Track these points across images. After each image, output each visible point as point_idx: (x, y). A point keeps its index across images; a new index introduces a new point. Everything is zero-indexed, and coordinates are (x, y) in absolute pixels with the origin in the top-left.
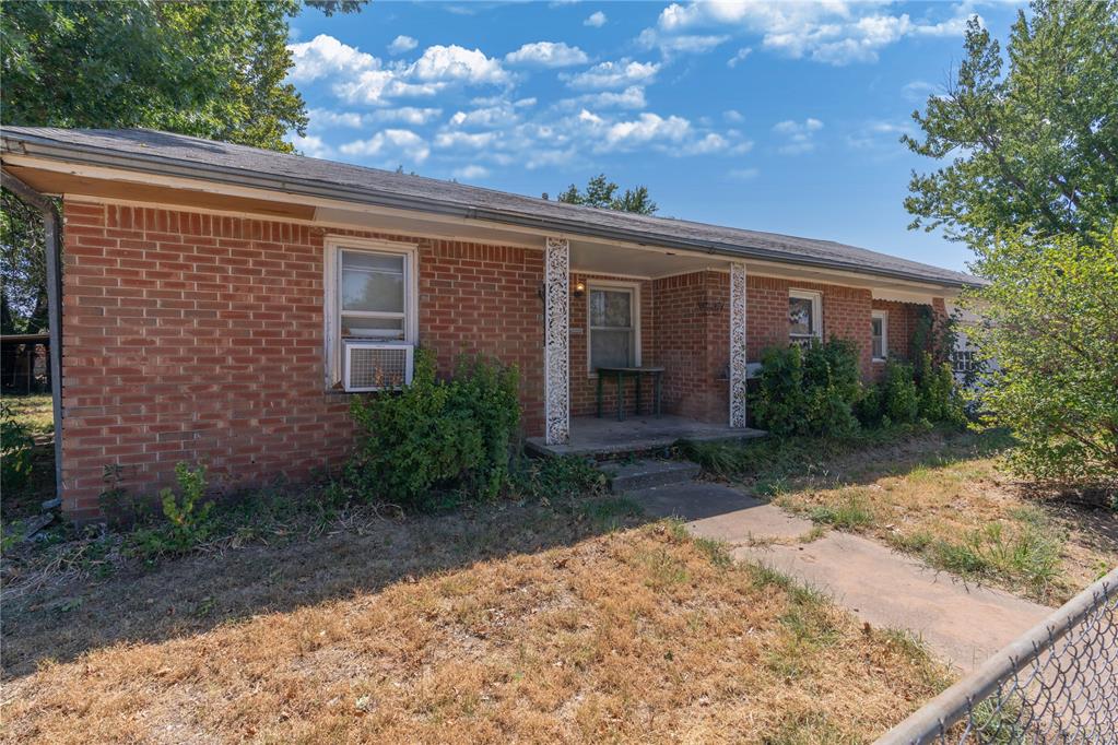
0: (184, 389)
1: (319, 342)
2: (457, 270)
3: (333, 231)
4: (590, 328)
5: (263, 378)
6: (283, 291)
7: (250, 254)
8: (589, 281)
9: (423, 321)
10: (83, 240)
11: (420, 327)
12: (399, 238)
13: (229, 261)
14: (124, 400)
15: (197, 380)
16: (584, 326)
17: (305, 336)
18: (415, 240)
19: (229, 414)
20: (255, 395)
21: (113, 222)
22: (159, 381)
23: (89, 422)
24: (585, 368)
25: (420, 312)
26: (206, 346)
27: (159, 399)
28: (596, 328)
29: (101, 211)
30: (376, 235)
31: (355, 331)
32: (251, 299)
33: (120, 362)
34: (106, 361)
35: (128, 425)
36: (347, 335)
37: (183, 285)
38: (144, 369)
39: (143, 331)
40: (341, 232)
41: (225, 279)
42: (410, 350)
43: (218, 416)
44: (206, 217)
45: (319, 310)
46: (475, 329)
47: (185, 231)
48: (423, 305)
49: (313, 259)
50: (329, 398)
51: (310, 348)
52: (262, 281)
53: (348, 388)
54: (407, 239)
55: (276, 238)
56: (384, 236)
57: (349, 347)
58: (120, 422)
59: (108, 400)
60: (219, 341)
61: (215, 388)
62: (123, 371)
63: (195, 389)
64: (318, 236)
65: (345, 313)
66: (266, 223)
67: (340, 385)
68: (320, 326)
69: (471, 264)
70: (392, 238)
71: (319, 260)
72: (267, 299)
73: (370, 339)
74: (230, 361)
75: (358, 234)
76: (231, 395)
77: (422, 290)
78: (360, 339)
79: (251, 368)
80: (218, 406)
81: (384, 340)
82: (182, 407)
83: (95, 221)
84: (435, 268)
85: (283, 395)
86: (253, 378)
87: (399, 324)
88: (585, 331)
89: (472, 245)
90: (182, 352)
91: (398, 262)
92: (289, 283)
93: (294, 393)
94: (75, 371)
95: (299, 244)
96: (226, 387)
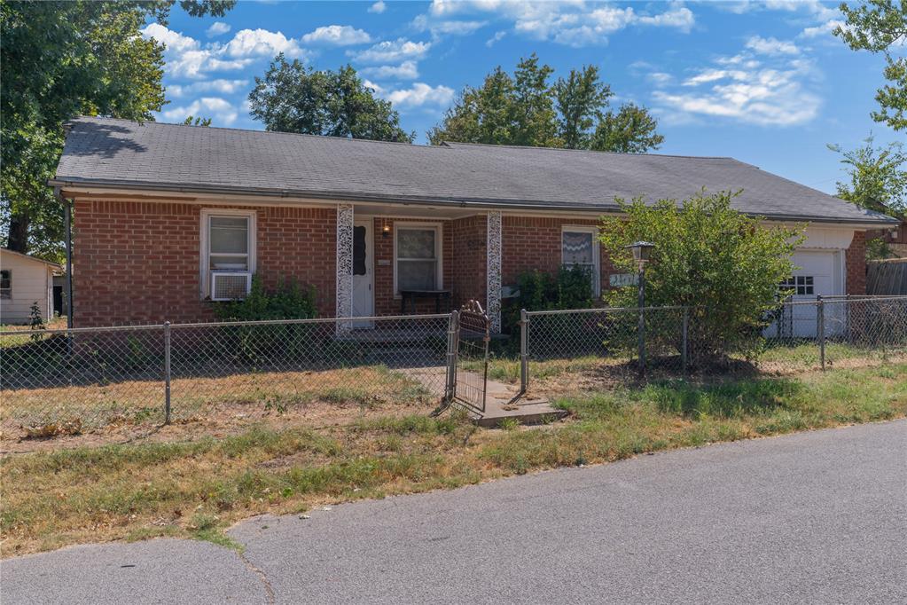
0: (128, 298)
1: (197, 272)
2: (281, 225)
3: (206, 206)
4: (396, 259)
5: (166, 293)
6: (178, 243)
7: (160, 223)
8: (395, 223)
9: (259, 258)
10: (82, 221)
11: (258, 263)
12: (245, 208)
13: (150, 227)
14: (100, 303)
15: (134, 293)
16: (391, 259)
17: (190, 269)
18: (255, 208)
19: (149, 312)
20: (163, 302)
21: (95, 210)
22: (115, 293)
23: (84, 314)
24: (391, 291)
25: (258, 253)
26: (139, 275)
27: (116, 303)
28: (403, 259)
29: (90, 205)
30: (231, 207)
31: (218, 265)
32: (161, 248)
33: (97, 283)
34: (92, 283)
35: (102, 316)
36: (213, 268)
37: (127, 242)
38: (109, 287)
39: (109, 267)
40: (210, 206)
41: (148, 237)
42: (249, 276)
43: (144, 314)
44: (139, 203)
45: (197, 253)
46: (293, 263)
47: (129, 212)
48: (259, 248)
49: (195, 223)
50: (203, 305)
51: (192, 276)
52: (167, 238)
53: (213, 299)
54: (250, 208)
55: (174, 213)
56: (235, 207)
57: (214, 275)
58: (98, 315)
59: (93, 303)
60: (145, 272)
61: (143, 298)
62: (98, 288)
63: (133, 298)
64: (196, 210)
65: (212, 254)
66: (169, 204)
67: (209, 298)
68: (197, 262)
69: (289, 221)
70: (240, 208)
71: (197, 224)
72: (169, 248)
73: (227, 270)
74: (150, 283)
75: (221, 207)
76: (150, 302)
77: (259, 238)
78: (221, 270)
79: (161, 288)
80: (144, 308)
81: (235, 270)
82: (126, 308)
83: (87, 210)
84: (267, 225)
85: (178, 303)
86: (162, 292)
87: (245, 260)
88: (392, 262)
89: (291, 209)
90: (127, 278)
91: (244, 222)
92: (181, 238)
93: (183, 302)
94: (78, 288)
95: (187, 215)
96: (148, 298)
